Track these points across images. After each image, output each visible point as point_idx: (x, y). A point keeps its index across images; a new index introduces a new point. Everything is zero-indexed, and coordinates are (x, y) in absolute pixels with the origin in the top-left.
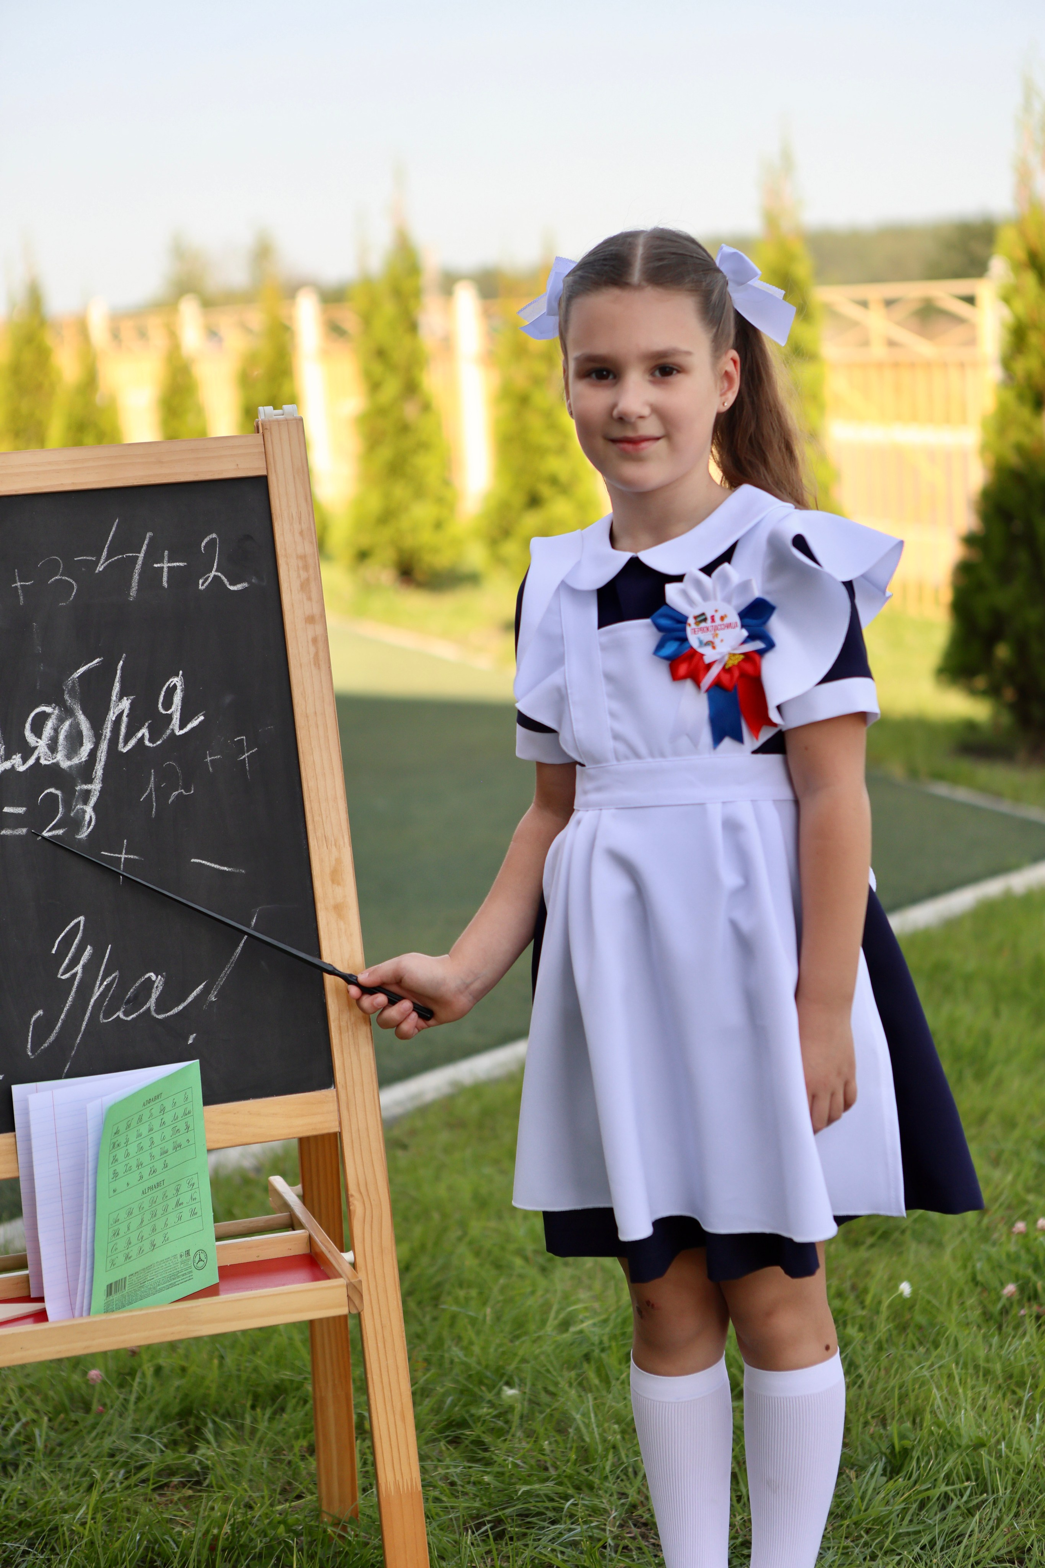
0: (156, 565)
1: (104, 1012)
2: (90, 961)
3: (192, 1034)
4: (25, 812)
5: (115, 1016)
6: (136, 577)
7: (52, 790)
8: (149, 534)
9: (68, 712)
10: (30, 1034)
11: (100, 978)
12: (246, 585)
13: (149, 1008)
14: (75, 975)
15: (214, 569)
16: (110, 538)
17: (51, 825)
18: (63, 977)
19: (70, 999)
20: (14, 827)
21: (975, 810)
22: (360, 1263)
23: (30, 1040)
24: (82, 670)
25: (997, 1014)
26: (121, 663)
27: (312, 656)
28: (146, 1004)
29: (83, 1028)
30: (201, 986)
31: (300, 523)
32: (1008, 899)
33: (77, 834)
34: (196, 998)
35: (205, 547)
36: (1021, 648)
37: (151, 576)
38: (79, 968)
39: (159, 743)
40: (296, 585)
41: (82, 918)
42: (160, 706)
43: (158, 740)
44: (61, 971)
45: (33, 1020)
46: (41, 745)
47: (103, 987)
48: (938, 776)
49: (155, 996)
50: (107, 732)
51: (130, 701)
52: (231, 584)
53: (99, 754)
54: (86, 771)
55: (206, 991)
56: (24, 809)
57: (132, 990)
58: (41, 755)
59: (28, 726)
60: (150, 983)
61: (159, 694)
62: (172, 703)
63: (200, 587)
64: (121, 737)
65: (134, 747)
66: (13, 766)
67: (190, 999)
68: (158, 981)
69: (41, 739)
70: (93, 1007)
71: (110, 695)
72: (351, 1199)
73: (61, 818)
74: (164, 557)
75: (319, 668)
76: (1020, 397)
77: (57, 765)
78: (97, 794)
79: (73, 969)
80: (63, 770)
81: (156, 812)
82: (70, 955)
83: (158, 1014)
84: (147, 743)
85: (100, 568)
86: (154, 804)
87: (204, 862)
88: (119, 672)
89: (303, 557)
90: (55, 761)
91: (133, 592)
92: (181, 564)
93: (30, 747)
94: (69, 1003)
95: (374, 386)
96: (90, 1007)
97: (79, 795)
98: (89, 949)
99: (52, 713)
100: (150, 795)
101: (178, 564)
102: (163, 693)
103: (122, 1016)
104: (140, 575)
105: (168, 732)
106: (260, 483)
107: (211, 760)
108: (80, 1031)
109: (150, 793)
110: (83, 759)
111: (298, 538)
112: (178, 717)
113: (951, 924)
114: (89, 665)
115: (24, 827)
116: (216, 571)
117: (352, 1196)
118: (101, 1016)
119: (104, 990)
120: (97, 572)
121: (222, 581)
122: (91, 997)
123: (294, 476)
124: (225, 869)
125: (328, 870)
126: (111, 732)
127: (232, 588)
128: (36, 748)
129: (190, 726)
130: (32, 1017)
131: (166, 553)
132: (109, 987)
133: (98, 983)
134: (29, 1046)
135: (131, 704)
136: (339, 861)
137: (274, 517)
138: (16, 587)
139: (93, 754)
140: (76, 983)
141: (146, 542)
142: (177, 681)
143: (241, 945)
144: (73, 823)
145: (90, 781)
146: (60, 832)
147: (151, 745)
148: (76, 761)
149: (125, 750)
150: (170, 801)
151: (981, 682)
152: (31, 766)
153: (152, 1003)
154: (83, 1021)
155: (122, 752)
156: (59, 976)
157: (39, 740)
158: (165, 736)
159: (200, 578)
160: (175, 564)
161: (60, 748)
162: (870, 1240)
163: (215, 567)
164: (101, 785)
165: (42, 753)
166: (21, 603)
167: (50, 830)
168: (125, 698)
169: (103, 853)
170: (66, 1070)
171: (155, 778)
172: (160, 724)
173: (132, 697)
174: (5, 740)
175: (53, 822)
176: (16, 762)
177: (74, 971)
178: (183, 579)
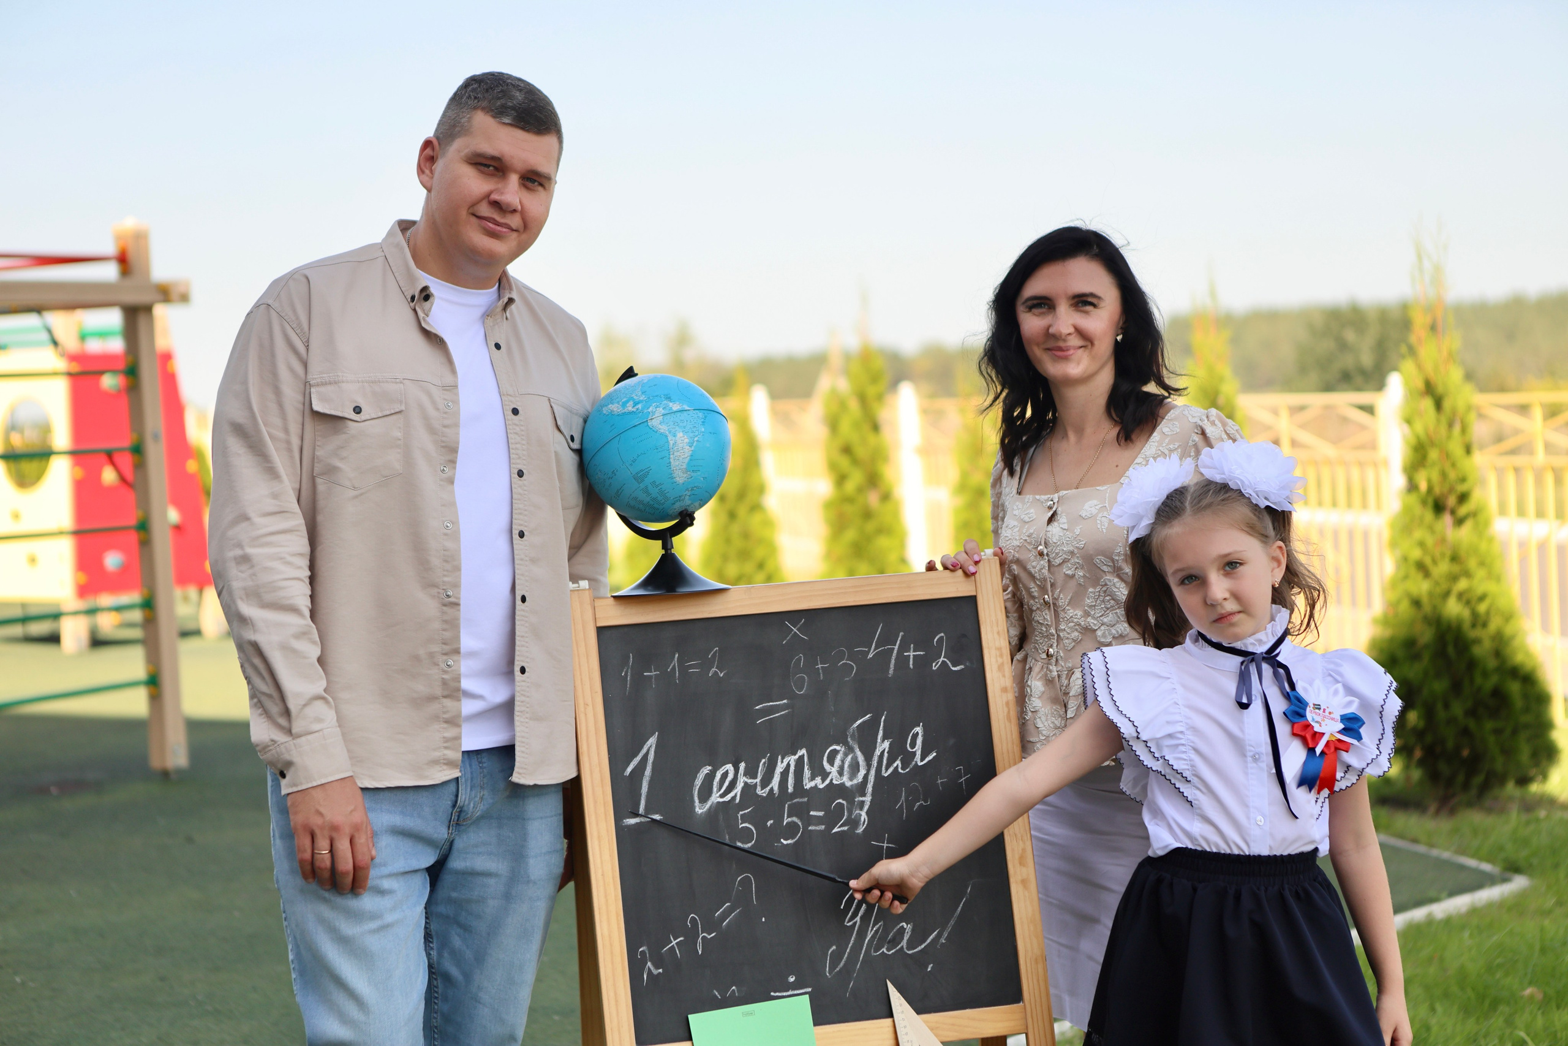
0: (905, 654)
1: (874, 949)
2: (864, 914)
3: (930, 964)
4: (824, 815)
5: (881, 951)
6: (893, 661)
7: (840, 801)
8: (901, 634)
9: (850, 750)
10: (828, 962)
11: (871, 925)
12: (962, 667)
13: (903, 947)
14: (856, 923)
15: (942, 656)
16: (877, 636)
17: (840, 824)
18: (848, 925)
19: (853, 939)
20: (816, 825)
23: (828, 966)
24: (859, 722)
25: (1433, 1009)
26: (884, 717)
27: (1005, 714)
28: (901, 944)
29: (861, 959)
30: (936, 933)
31: (997, 626)
32: (1430, 921)
33: (856, 830)
34: (933, 940)
35: (937, 642)
37: (902, 661)
38: (858, 919)
39: (907, 770)
40: (995, 667)
42: (908, 746)
43: (907, 768)
44: (847, 920)
45: (830, 952)
46: (833, 771)
47: (873, 931)
49: (906, 937)
50: (875, 763)
52: (954, 666)
53: (869, 778)
54: (861, 788)
55: (939, 936)
56: (823, 813)
57: (891, 934)
58: (834, 778)
59: (825, 758)
60: (903, 929)
61: (908, 738)
62: (916, 745)
63: (933, 668)
64: (883, 768)
65: (892, 773)
66: (816, 785)
67: (929, 941)
68: (908, 927)
69: (833, 766)
70: (867, 945)
71: (877, 739)
73: (846, 820)
74: (910, 649)
75: (1010, 722)
77: (842, 786)
78: (869, 803)
79: (854, 919)
80: (847, 788)
81: (906, 816)
82: (852, 910)
83: (908, 950)
84: (900, 770)
85: (870, 656)
86: (905, 811)
88: (882, 723)
89: (1000, 649)
90: (842, 781)
91: (891, 671)
92: (922, 653)
93: (826, 772)
94: (852, 942)
96: (865, 945)
97: (857, 804)
99: (841, 750)
101: (919, 653)
102: (910, 738)
103: (885, 951)
104: (895, 660)
105: (914, 763)
106: (972, 600)
107: (941, 782)
108: (858, 960)
109: (902, 804)
110: (860, 781)
111: (996, 636)
112: (920, 753)
114: (863, 719)
115: (823, 825)
116: (944, 657)
118: (872, 951)
119: (874, 933)
120: (868, 658)
121: (947, 664)
122: (866, 938)
123: (994, 597)
125: (1017, 856)
126: (878, 763)
127: (954, 669)
128: (831, 772)
129: (927, 760)
130: (828, 950)
131: (912, 645)
132: (877, 931)
133: (870, 929)
134: (827, 969)
135: (890, 744)
136: (1024, 850)
137: (981, 622)
138: (818, 668)
139: (866, 777)
140: (856, 929)
141: (899, 639)
142: (919, 730)
143: (961, 905)
144: (854, 823)
145: (864, 795)
146: (845, 828)
147: (902, 772)
148: (855, 782)
149: (886, 775)
150: (915, 809)
152: (827, 785)
153: (904, 943)
154: (861, 953)
155: (884, 777)
156: (845, 924)
157: (832, 768)
158: (911, 766)
159: (934, 662)
160: (917, 653)
161: (845, 773)
163: (943, 655)
164: (871, 798)
165: (834, 776)
166: (822, 678)
167: (839, 827)
168: (886, 741)
169: (872, 842)
170: (851, 986)
171: (905, 794)
172: (908, 758)
173: (890, 740)
174: (811, 768)
175: (841, 822)
176: (818, 782)
177: (855, 920)
178: (922, 663)
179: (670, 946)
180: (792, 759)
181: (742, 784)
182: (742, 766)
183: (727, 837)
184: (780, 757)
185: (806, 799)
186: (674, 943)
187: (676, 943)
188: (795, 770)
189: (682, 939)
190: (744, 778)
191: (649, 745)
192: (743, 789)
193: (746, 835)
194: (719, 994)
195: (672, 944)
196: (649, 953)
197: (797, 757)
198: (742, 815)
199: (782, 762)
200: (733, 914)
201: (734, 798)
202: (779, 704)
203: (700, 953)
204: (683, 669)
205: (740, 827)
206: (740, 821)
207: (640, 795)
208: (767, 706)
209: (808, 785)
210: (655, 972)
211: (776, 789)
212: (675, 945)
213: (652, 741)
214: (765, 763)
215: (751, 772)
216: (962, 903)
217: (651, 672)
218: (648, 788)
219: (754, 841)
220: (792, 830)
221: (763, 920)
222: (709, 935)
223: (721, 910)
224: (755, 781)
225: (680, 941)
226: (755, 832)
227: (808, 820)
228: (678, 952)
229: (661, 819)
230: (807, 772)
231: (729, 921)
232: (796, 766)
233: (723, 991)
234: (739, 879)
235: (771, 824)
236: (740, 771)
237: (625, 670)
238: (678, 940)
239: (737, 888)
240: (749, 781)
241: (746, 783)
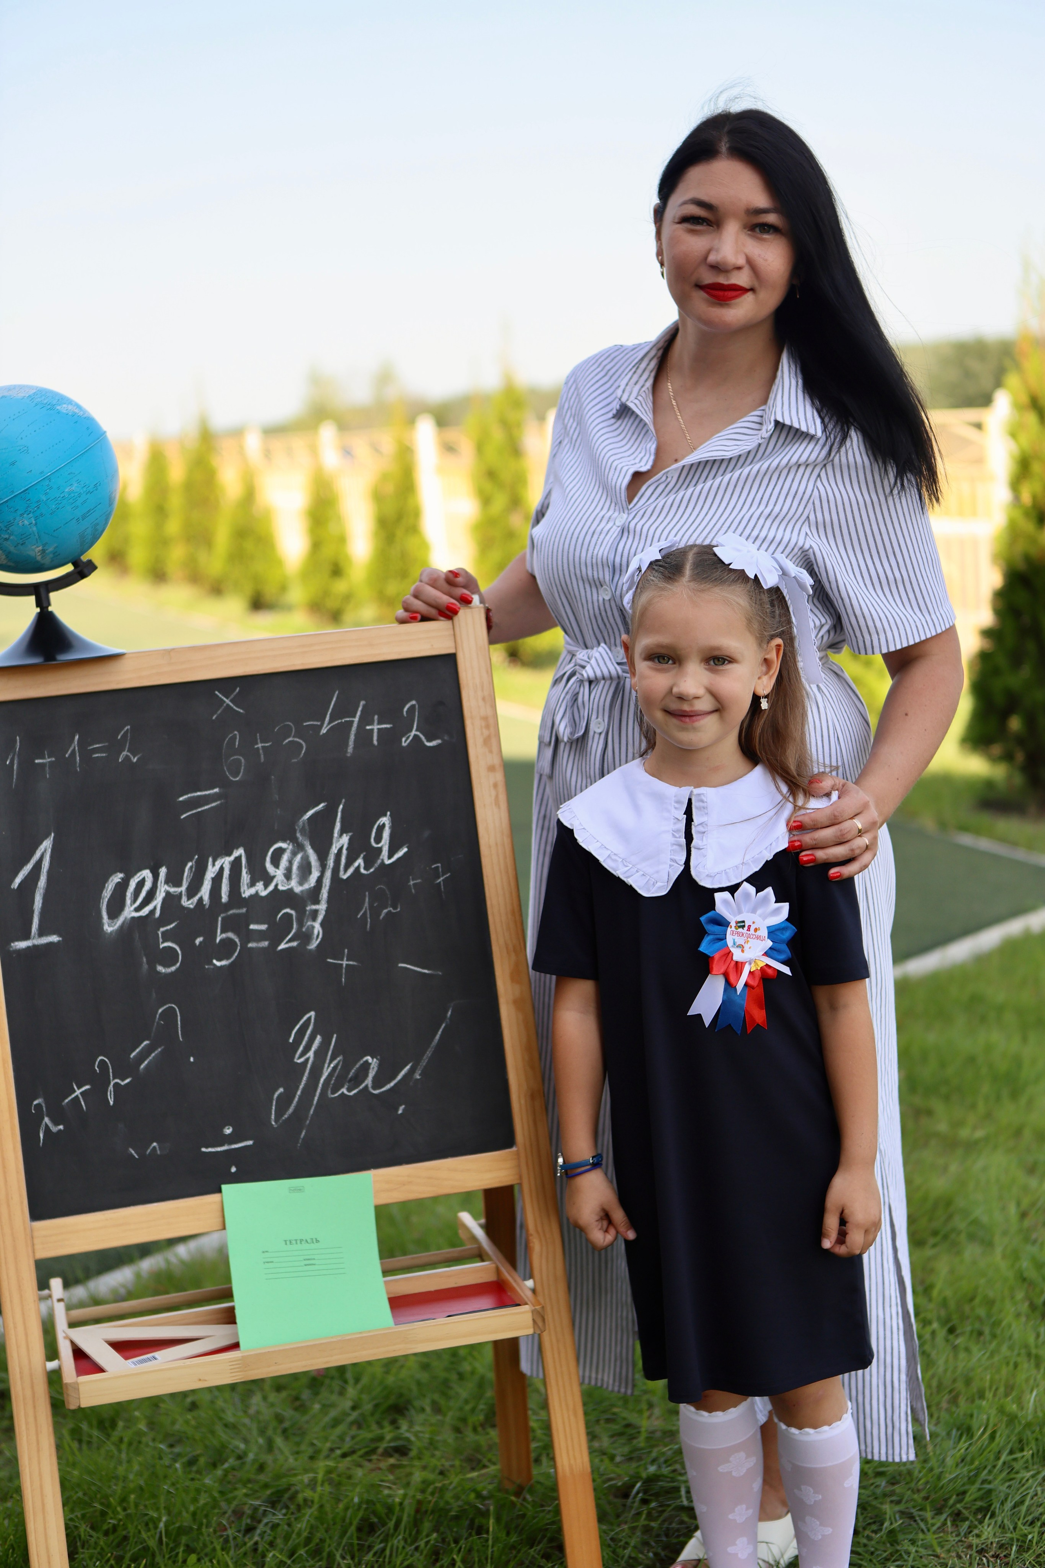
0: (368, 727)
1: (332, 1089)
2: (319, 1047)
3: (401, 1105)
4: (267, 929)
5: (340, 1092)
6: (352, 737)
7: (288, 910)
8: (362, 703)
9: (299, 847)
10: (274, 1108)
11: (328, 1061)
12: (439, 741)
13: (367, 1086)
14: (307, 1060)
15: (414, 729)
16: (331, 707)
17: (287, 938)
18: (299, 1061)
19: (305, 1078)
20: (258, 941)
21: (996, 858)
22: (539, 1289)
23: (273, 1112)
24: (310, 813)
25: (1025, 1040)
26: (341, 806)
27: (493, 798)
28: (363, 1081)
29: (315, 1102)
30: (408, 1067)
33: (308, 945)
34: (404, 1076)
35: (407, 712)
36: (1030, 721)
37: (364, 736)
38: (311, 1054)
39: (372, 870)
40: (480, 741)
41: (312, 1014)
42: (372, 840)
43: (371, 868)
44: (297, 1056)
45: (276, 1096)
46: (278, 874)
47: (330, 1068)
48: (964, 828)
49: (372, 1074)
50: (331, 862)
51: (348, 837)
52: (429, 740)
53: (324, 881)
54: (314, 894)
55: (412, 1071)
56: (266, 926)
57: (353, 1071)
58: (279, 882)
59: (268, 859)
60: (367, 1065)
61: (372, 831)
62: (382, 838)
63: (404, 744)
64: (342, 869)
65: (352, 874)
66: (257, 892)
67: (399, 1077)
68: (374, 1062)
70: (323, 1085)
71: (333, 833)
72: (531, 1238)
73: (295, 934)
74: (374, 720)
76: (1027, 514)
77: (291, 890)
78: (323, 913)
79: (306, 1054)
80: (296, 894)
81: (370, 927)
82: (304, 1043)
83: (374, 1089)
84: (362, 871)
85: (324, 731)
86: (369, 920)
87: (409, 966)
88: (339, 814)
89: (485, 719)
90: (290, 887)
91: (350, 749)
92: (388, 726)
93: (270, 876)
94: (303, 1082)
95: (486, 500)
96: (320, 1085)
97: (309, 914)
98: (319, 1039)
99: (287, 848)
100: (365, 914)
101: (386, 726)
102: (375, 830)
103: (346, 1092)
104: (356, 735)
105: (379, 861)
106: (450, 660)
107: (414, 884)
108: (312, 1104)
109: (365, 912)
110: (312, 885)
111: (481, 703)
112: (387, 849)
113: (981, 960)
114: (316, 809)
115: (265, 940)
116: (417, 730)
117: (531, 1235)
118: (329, 1092)
119: (331, 1071)
120: (321, 734)
121: (421, 738)
122: (321, 1077)
123: (477, 654)
124: (426, 971)
125: (508, 972)
126: (334, 862)
127: (429, 744)
128: (274, 877)
129: (396, 856)
130: (274, 1094)
131: (376, 717)
132: (335, 1068)
133: (326, 1065)
134: (273, 1117)
135: (350, 840)
136: (517, 964)
137: (461, 686)
138: (258, 748)
139: (320, 881)
140: (309, 1066)
141: (360, 709)
142: (385, 820)
143: (440, 1033)
144: (305, 937)
145: (317, 902)
146: (295, 944)
147: (365, 872)
148: (306, 886)
149: (345, 877)
150: (381, 917)
151: (997, 749)
152: (271, 893)
153: (369, 1081)
154: (314, 1095)
155: (342, 879)
156: (295, 1060)
157: (277, 870)
158: (376, 865)
159: (403, 736)
160: (384, 726)
161: (294, 876)
162: (932, 1241)
163: (415, 727)
164: (326, 905)
165: (279, 881)
166: (262, 760)
167: (287, 943)
168: (345, 835)
169: (329, 960)
170: (302, 1136)
171: (369, 899)
172: (372, 855)
173: (350, 834)
174: (251, 871)
175: (289, 937)
176: (260, 888)
177: (307, 1056)
178: (389, 738)
179: (73, 1096)
180: (226, 862)
181: (163, 895)
182: (163, 871)
183: (145, 960)
184: (210, 860)
185: (244, 910)
186: (78, 1092)
187: (81, 1093)
188: (230, 875)
189: (87, 1087)
190: (166, 886)
191: (43, 850)
192: (164, 900)
193: (169, 957)
194: (136, 1153)
195: (76, 1094)
196: (46, 1107)
197: (232, 858)
198: (163, 933)
199: (214, 865)
200: (153, 1055)
201: (153, 912)
202: (209, 795)
203: (112, 1103)
204: (86, 755)
205: (162, 946)
206: (161, 940)
207: (33, 912)
208: (194, 797)
209: (247, 892)
210: (54, 1129)
211: (206, 898)
212: (80, 1096)
213: (47, 845)
214: (191, 867)
215: (174, 879)
216: (441, 1030)
217: (43, 758)
218: (43, 904)
219: (178, 964)
220: (227, 948)
221: (192, 1059)
222: (123, 1080)
223: (138, 1050)
224: (178, 890)
225: (86, 1090)
226: (180, 952)
227: (248, 936)
228: (83, 1103)
229: (59, 942)
230: (245, 877)
231: (149, 1063)
232: (231, 870)
233: (141, 1147)
234: (160, 1011)
235: (201, 943)
236: (160, 878)
237: (10, 757)
238: (83, 1089)
239: (158, 1023)
240: (172, 890)
241: (168, 893)
